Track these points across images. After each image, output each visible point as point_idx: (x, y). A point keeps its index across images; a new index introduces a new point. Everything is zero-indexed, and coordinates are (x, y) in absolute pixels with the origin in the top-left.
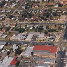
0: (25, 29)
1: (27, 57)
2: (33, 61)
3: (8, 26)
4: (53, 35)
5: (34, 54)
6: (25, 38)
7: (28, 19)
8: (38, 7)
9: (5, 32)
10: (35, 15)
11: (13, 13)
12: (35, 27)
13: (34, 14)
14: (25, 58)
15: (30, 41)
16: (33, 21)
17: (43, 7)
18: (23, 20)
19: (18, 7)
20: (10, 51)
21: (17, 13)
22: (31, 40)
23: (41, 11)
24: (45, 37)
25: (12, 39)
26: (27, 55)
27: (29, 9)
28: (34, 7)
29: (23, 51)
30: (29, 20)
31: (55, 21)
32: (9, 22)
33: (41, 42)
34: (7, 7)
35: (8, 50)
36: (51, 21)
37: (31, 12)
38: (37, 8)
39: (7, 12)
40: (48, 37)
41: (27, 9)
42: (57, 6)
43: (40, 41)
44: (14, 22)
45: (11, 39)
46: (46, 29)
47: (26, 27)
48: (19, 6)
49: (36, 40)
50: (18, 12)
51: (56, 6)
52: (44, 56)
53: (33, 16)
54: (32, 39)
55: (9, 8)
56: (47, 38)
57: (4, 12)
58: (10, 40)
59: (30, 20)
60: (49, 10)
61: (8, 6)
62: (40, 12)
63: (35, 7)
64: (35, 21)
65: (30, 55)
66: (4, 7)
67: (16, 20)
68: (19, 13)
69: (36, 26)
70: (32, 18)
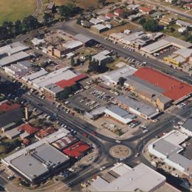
0: (165, 28)
1: (108, 84)
2: (110, 97)
3: (133, 9)
5: (125, 84)
6: (142, 44)
9: (115, 18)
14: (100, 86)
15: (150, 56)
20: (86, 60)
22: (152, 54)
25: (114, 38)
26: (110, 81)
29: (112, 70)
33: (171, 66)
35: (82, 58)
43: (170, 64)
45: (111, 37)
49: (165, 58)
52: (144, 97)
54: (156, 52)
65: (116, 84)
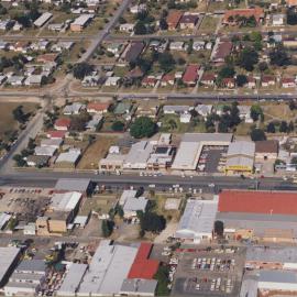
0: (159, 124)
1: (197, 242)
2: (229, 261)
3: (76, 112)
4: (292, 147)
5: (225, 230)
6: (169, 160)
7: (159, 77)
8: (192, 26)
9: (67, 137)
10: (187, 60)
11: (84, 51)
12: (200, 112)
13: (185, 56)
14: (190, 250)
15: (195, 173)
16: (186, 86)
17: (218, 28)
18: (140, 85)
19: (101, 29)
21: (103, 53)
22: (197, 169)
23: (214, 44)
24: (260, 156)
25: (110, 167)
26: (196, 235)
27: (153, 36)
28: (177, 26)
29: (170, 218)
30: (165, 84)
31: (285, 85)
32: (74, 92)
33: (242, 177)
34: (53, 27)
35: (105, 217)
36: (264, 84)
37: (168, 49)
38: (191, 31)
39: (59, 49)
40: (272, 157)
41: (146, 36)
42: (281, 22)
43: (239, 175)
44: (100, 92)
45: (104, 167)
46: (251, 121)
47: (159, 113)
48: (107, 22)
49: (219, 168)
50: (109, 50)
51: (275, 23)
53: (178, 67)
54: (198, 163)
55: (63, 30)
56: (266, 157)
57: (43, 48)
58: (101, 170)
59: (171, 82)
60: (247, 38)
61: (53, 23)
62: (209, 47)
63: (182, 26)
64: (193, 86)
65: (210, 236)
66: (36, 27)
67: (107, 84)
68: (112, 55)
69: (204, 111)
70: (178, 76)
